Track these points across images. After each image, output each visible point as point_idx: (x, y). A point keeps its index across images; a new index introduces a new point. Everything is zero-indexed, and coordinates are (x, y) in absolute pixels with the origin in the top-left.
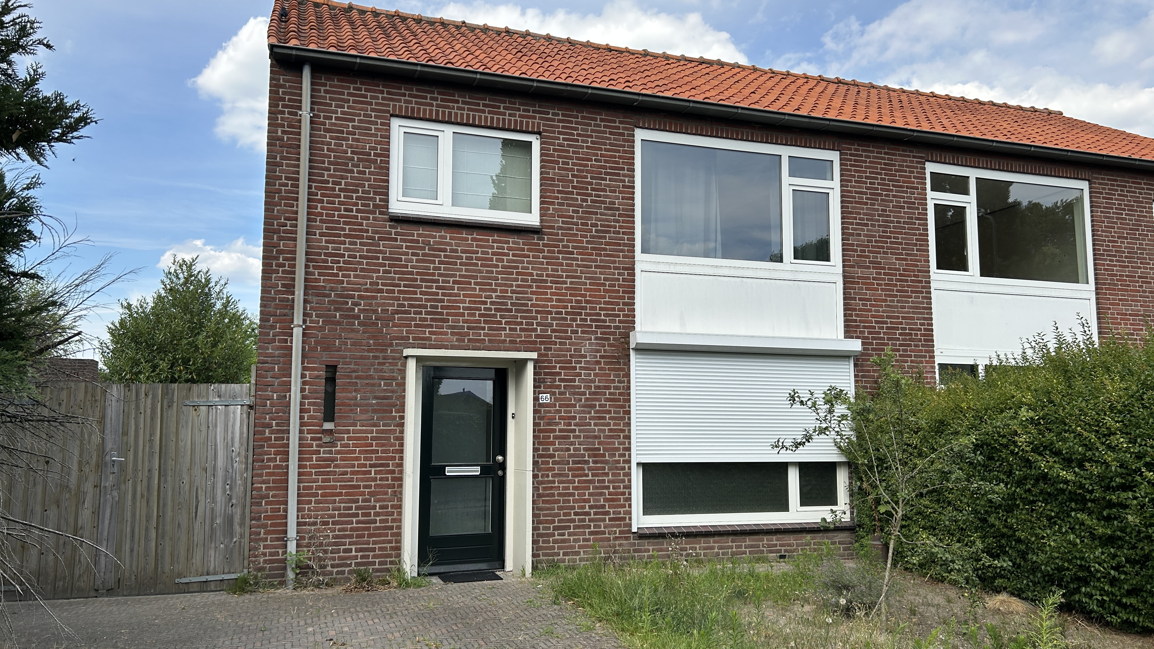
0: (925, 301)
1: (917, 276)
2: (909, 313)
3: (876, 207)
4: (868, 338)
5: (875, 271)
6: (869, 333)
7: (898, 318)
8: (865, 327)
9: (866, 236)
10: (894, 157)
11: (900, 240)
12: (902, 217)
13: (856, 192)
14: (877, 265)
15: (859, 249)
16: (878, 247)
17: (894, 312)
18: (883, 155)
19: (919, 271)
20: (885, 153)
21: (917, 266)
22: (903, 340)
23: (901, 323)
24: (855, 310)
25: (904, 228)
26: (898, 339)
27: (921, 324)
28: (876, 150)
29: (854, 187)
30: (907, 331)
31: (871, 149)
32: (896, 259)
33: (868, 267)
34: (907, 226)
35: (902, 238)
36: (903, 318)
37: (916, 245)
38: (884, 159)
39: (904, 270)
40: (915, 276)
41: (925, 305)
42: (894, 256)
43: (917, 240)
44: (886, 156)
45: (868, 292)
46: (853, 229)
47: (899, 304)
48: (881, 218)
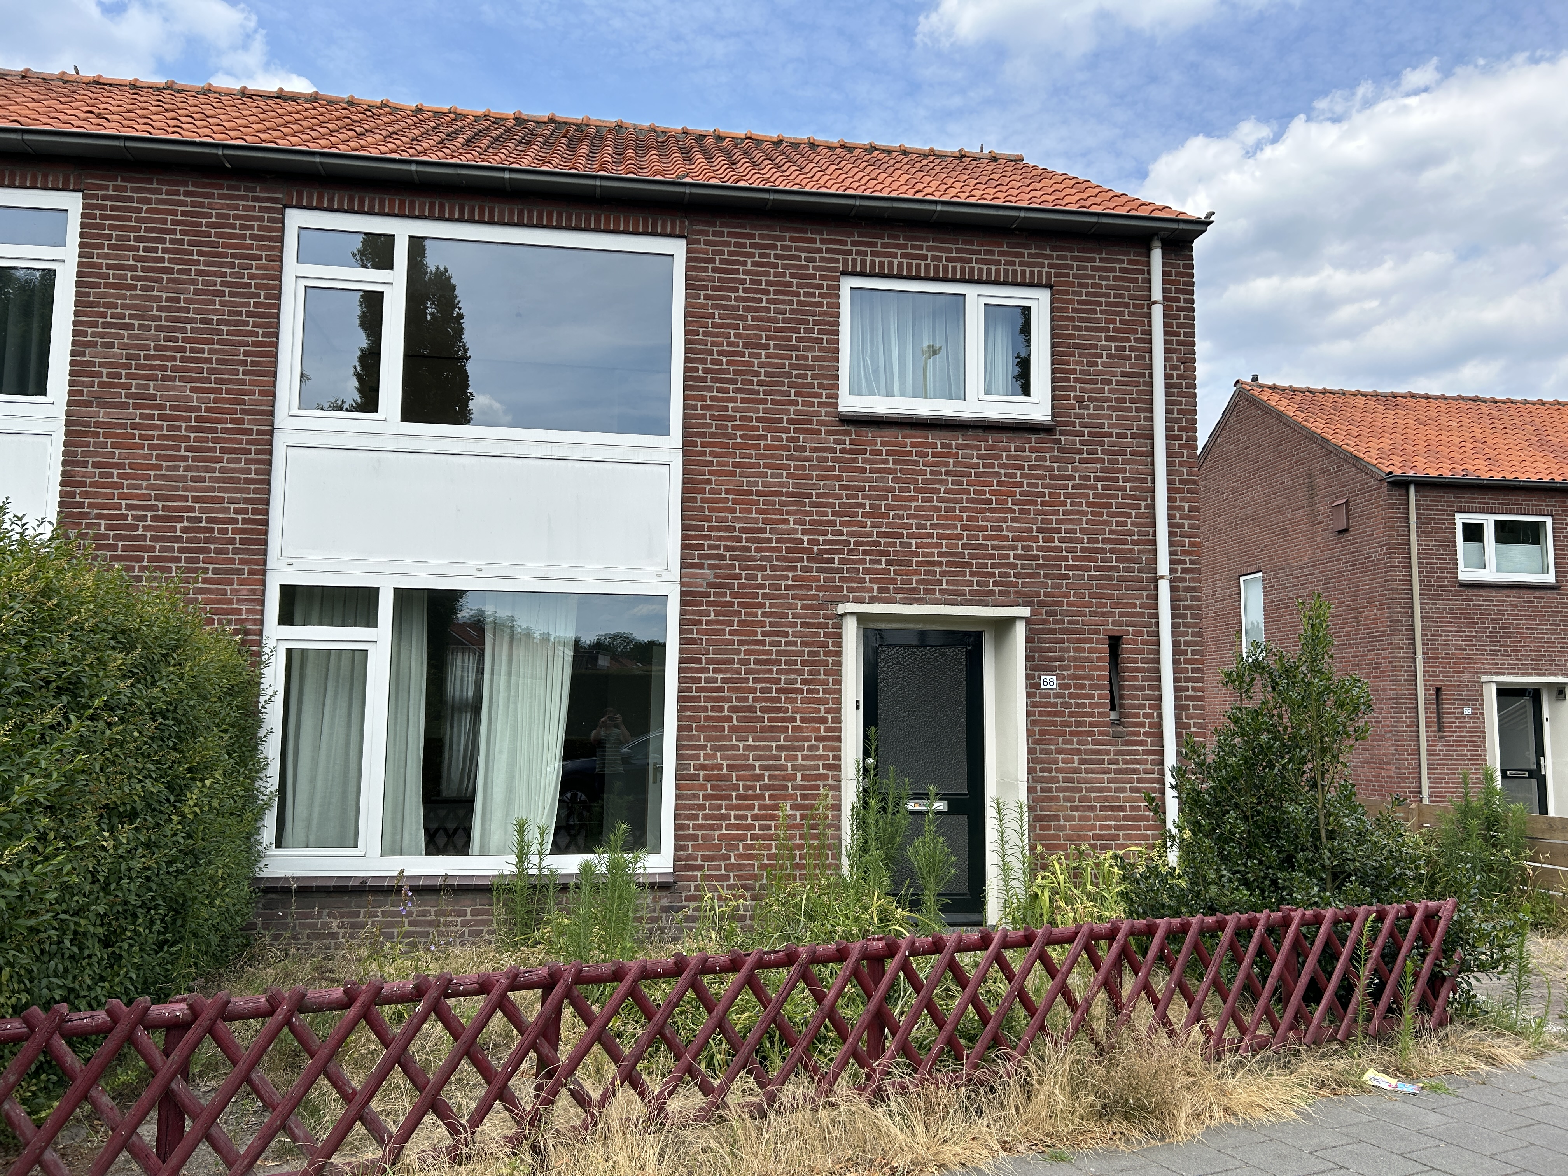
0: (253, 467)
1: (242, 421)
2: (213, 490)
3: (155, 293)
4: (106, 537)
5: (138, 412)
6: (109, 527)
7: (185, 499)
8: (100, 517)
9: (123, 347)
10: (207, 201)
11: (206, 355)
12: (215, 312)
13: (109, 267)
14: (144, 401)
15: (105, 371)
16: (152, 368)
17: (176, 488)
18: (182, 198)
19: (244, 412)
20: (187, 194)
21: (243, 402)
22: (189, 540)
23: (191, 509)
24: (83, 484)
25: (219, 332)
26: (179, 539)
27: (237, 511)
28: (165, 188)
29: (107, 257)
30: (203, 524)
31: (155, 186)
32: (193, 390)
33: (125, 406)
34: (225, 328)
35: (210, 351)
36: (196, 499)
37: (244, 363)
38: (183, 204)
39: (209, 410)
40: (233, 421)
41: (253, 476)
42: (189, 385)
43: (246, 353)
44: (189, 199)
45: (117, 451)
46: (94, 335)
47: (190, 474)
48: (163, 314)
